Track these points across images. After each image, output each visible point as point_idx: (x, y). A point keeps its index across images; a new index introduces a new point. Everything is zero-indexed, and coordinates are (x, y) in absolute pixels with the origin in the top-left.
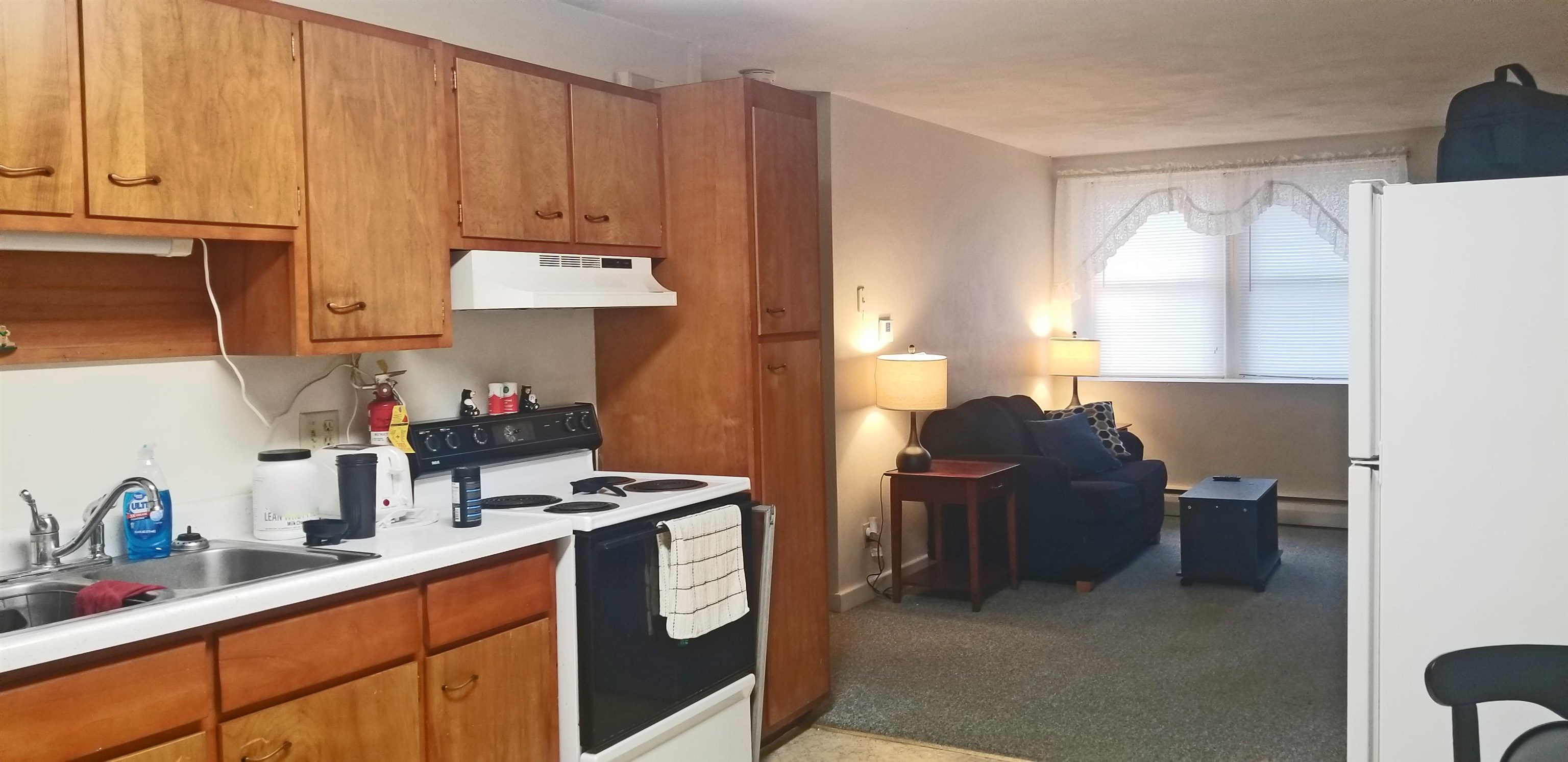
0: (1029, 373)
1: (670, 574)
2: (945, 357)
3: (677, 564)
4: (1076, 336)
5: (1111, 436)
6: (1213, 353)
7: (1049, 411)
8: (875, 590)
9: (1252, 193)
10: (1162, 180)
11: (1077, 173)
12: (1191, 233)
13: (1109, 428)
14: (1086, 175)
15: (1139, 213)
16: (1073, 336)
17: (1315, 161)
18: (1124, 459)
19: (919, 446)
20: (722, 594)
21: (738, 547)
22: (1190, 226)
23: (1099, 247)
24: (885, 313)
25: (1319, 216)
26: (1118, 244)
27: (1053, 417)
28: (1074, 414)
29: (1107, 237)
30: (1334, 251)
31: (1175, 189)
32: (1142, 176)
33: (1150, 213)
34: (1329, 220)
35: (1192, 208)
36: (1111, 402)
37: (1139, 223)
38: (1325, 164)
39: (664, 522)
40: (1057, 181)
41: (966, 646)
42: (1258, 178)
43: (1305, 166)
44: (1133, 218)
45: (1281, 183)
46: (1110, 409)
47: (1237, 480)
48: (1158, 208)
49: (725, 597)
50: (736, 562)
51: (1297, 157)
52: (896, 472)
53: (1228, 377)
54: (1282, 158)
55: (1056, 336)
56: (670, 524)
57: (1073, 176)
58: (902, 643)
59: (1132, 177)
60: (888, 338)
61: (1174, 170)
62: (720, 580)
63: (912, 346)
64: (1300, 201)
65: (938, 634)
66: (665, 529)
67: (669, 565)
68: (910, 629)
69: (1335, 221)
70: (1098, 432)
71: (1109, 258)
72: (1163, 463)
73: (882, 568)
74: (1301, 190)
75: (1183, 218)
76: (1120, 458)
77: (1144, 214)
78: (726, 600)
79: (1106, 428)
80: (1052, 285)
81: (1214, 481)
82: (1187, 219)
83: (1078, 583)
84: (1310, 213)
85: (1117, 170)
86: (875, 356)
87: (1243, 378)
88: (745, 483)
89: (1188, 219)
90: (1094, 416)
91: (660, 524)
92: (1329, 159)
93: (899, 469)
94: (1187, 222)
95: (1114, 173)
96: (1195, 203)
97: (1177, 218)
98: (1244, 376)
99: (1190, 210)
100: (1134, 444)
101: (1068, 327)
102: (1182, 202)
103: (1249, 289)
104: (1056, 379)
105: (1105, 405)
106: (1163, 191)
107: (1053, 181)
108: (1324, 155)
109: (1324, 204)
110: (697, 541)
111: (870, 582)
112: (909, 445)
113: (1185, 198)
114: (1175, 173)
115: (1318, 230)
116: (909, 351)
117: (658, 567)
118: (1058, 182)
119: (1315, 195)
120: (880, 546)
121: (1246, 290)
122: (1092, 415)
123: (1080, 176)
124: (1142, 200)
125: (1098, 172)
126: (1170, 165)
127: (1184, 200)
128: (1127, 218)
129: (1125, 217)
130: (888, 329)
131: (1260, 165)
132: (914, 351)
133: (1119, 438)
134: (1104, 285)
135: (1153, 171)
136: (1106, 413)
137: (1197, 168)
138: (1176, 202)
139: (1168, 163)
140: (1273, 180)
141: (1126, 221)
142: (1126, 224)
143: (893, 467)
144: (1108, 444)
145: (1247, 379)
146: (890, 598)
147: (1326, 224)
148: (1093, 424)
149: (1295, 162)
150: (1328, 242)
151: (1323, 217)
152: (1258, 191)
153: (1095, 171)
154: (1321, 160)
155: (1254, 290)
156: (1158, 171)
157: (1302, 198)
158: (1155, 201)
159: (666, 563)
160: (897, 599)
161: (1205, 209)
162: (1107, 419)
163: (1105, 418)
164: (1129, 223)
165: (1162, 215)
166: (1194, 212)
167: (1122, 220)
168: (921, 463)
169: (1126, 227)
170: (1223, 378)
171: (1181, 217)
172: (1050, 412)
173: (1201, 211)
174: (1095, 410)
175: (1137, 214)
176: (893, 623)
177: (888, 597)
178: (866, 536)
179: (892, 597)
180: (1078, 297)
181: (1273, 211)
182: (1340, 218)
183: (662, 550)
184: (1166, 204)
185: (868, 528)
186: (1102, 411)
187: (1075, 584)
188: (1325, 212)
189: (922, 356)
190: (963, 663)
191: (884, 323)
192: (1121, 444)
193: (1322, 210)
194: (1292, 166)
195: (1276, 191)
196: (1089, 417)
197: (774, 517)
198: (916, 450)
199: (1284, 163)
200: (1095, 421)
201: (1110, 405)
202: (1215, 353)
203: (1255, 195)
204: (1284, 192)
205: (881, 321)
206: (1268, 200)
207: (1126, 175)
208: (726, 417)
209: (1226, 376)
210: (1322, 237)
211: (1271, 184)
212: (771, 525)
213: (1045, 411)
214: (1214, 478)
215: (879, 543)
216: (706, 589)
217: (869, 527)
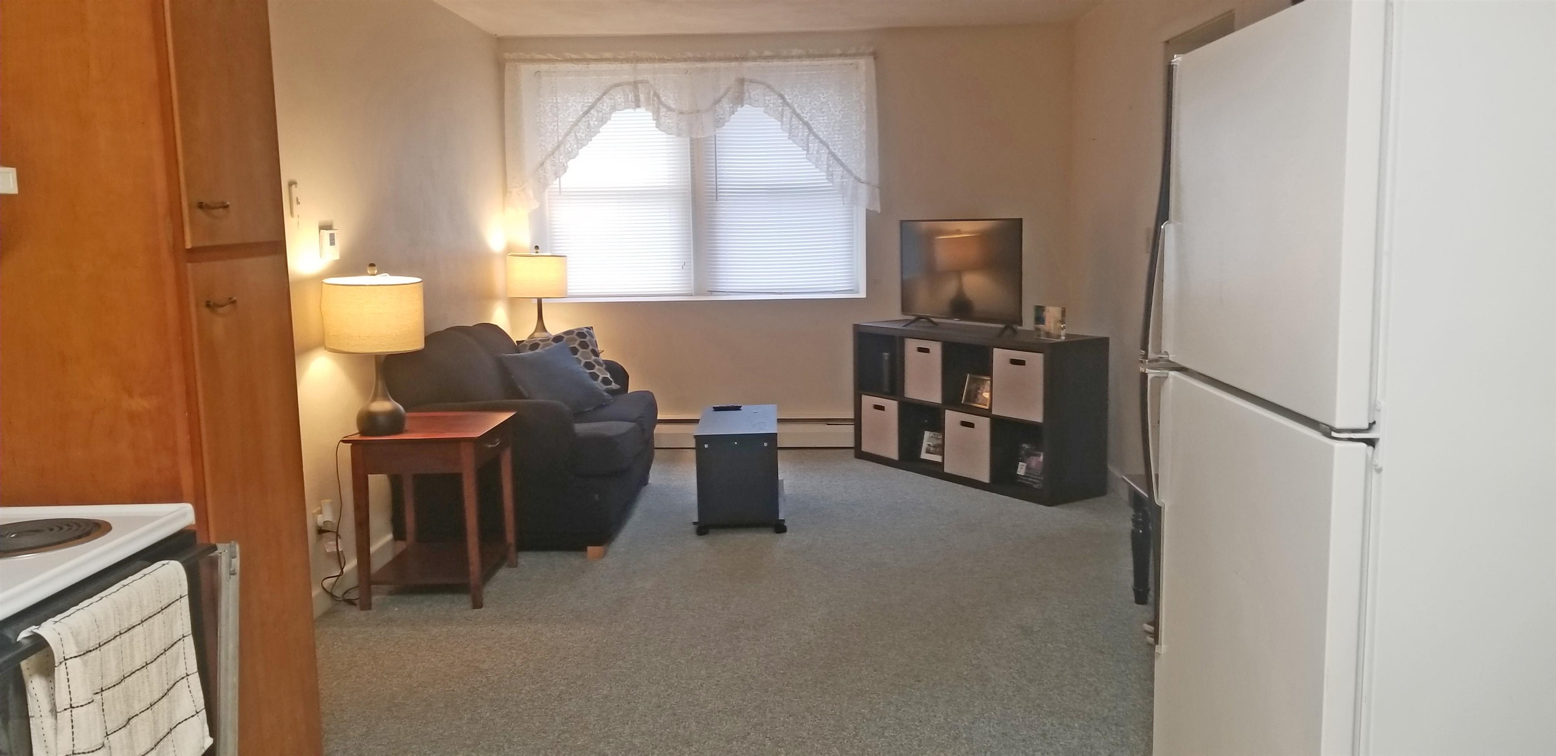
0: (487, 297)
1: (56, 729)
2: (420, 280)
3: (71, 707)
4: (538, 251)
5: (597, 367)
6: (681, 268)
7: (523, 341)
8: (332, 596)
9: (722, 92)
10: (625, 72)
11: (528, 56)
12: (661, 134)
13: (593, 358)
14: (540, 60)
15: (602, 109)
16: (535, 251)
17: (786, 58)
18: (612, 392)
19: (389, 400)
20: (161, 729)
21: (184, 637)
22: (658, 126)
23: (558, 147)
24: (325, 218)
25: (791, 119)
26: (581, 143)
27: (528, 348)
28: (554, 344)
29: (568, 135)
30: (806, 158)
31: (642, 82)
32: (604, 66)
33: (614, 109)
34: (801, 124)
35: (661, 106)
36: (592, 327)
37: (603, 121)
38: (795, 62)
39: (33, 628)
40: (505, 66)
41: (485, 666)
42: (728, 73)
43: (776, 63)
44: (596, 115)
45: (751, 81)
46: (592, 336)
47: (738, 408)
48: (623, 104)
49: (166, 731)
50: (181, 662)
51: (767, 53)
52: (357, 437)
53: (697, 294)
54: (753, 53)
55: (511, 251)
56: (48, 630)
57: (525, 61)
58: (395, 676)
59: (593, 66)
60: (332, 254)
61: (639, 60)
62: (156, 706)
63: (372, 265)
64: (772, 102)
65: (440, 652)
66: (39, 644)
67: (54, 712)
68: (399, 650)
69: (806, 124)
70: (583, 363)
71: (571, 160)
72: (652, 394)
73: (342, 566)
74: (774, 91)
75: (651, 118)
76: (608, 391)
77: (608, 110)
78: (169, 736)
79: (590, 358)
80: (505, 191)
81: (715, 411)
82: (655, 118)
83: (589, 548)
84: (782, 116)
85: (574, 56)
86: (318, 279)
87: (711, 295)
88: (184, 515)
89: (657, 118)
90: (576, 345)
91: (24, 634)
92: (800, 57)
93: (362, 432)
94: (655, 122)
95: (571, 60)
96: (663, 99)
97: (643, 117)
98: (711, 292)
99: (659, 108)
100: (619, 374)
101: (525, 241)
102: (649, 98)
103: (715, 198)
104: (514, 303)
105: (587, 332)
106: (628, 84)
107: (500, 66)
108: (795, 52)
109: (796, 106)
110: (109, 649)
111: (325, 586)
112: (374, 399)
113: (652, 93)
114: (640, 64)
115: (790, 133)
116: (369, 272)
117: (27, 718)
118: (507, 67)
119: (786, 97)
120: (339, 539)
121: (713, 200)
122: (574, 344)
123: (532, 60)
124: (604, 94)
125: (554, 58)
126: (634, 54)
127: (651, 96)
128: (588, 114)
129: (586, 113)
130: (332, 243)
131: (729, 59)
132: (376, 271)
133: (606, 369)
134: (560, 192)
135: (615, 60)
136: (589, 341)
137: (664, 59)
138: (642, 97)
139: (632, 52)
140: (745, 77)
141: (588, 117)
142: (588, 120)
143: (353, 430)
144: (595, 377)
145: (714, 296)
146: (354, 604)
147: (798, 128)
148: (576, 354)
149: (766, 58)
150: (801, 149)
151: (795, 121)
152: (728, 90)
153: (551, 56)
154: (792, 57)
155: (720, 200)
156: (622, 61)
157: (773, 99)
158: (619, 96)
159: (45, 706)
160: (366, 606)
161: (673, 106)
162: (591, 347)
163: (588, 346)
164: (592, 120)
165: (626, 113)
166: (663, 110)
167: (584, 117)
168: (395, 422)
169: (589, 124)
170: (691, 295)
171: (650, 116)
172: (524, 343)
173: (669, 109)
174: (577, 337)
175: (601, 110)
176: (371, 644)
177: (351, 602)
178: (317, 523)
179: (357, 602)
180: (535, 205)
181: (745, 112)
182: (812, 122)
183: (36, 687)
184: (632, 100)
185: (320, 516)
186: (585, 338)
187: (586, 550)
188: (798, 116)
189: (385, 279)
190: (491, 694)
191: (326, 234)
192: (608, 376)
193: (794, 112)
194: (763, 63)
195: (748, 90)
196: (571, 346)
197: (236, 562)
198: (384, 406)
199: (754, 59)
200: (578, 351)
201: (591, 331)
202: (683, 268)
203: (725, 94)
204: (755, 92)
205: (321, 231)
206: (739, 100)
207: (585, 63)
208: (130, 394)
209: (693, 294)
210: (795, 143)
211: (742, 81)
212: (232, 576)
213: (517, 342)
214: (714, 408)
215: (338, 535)
216: (130, 732)
217: (321, 514)
